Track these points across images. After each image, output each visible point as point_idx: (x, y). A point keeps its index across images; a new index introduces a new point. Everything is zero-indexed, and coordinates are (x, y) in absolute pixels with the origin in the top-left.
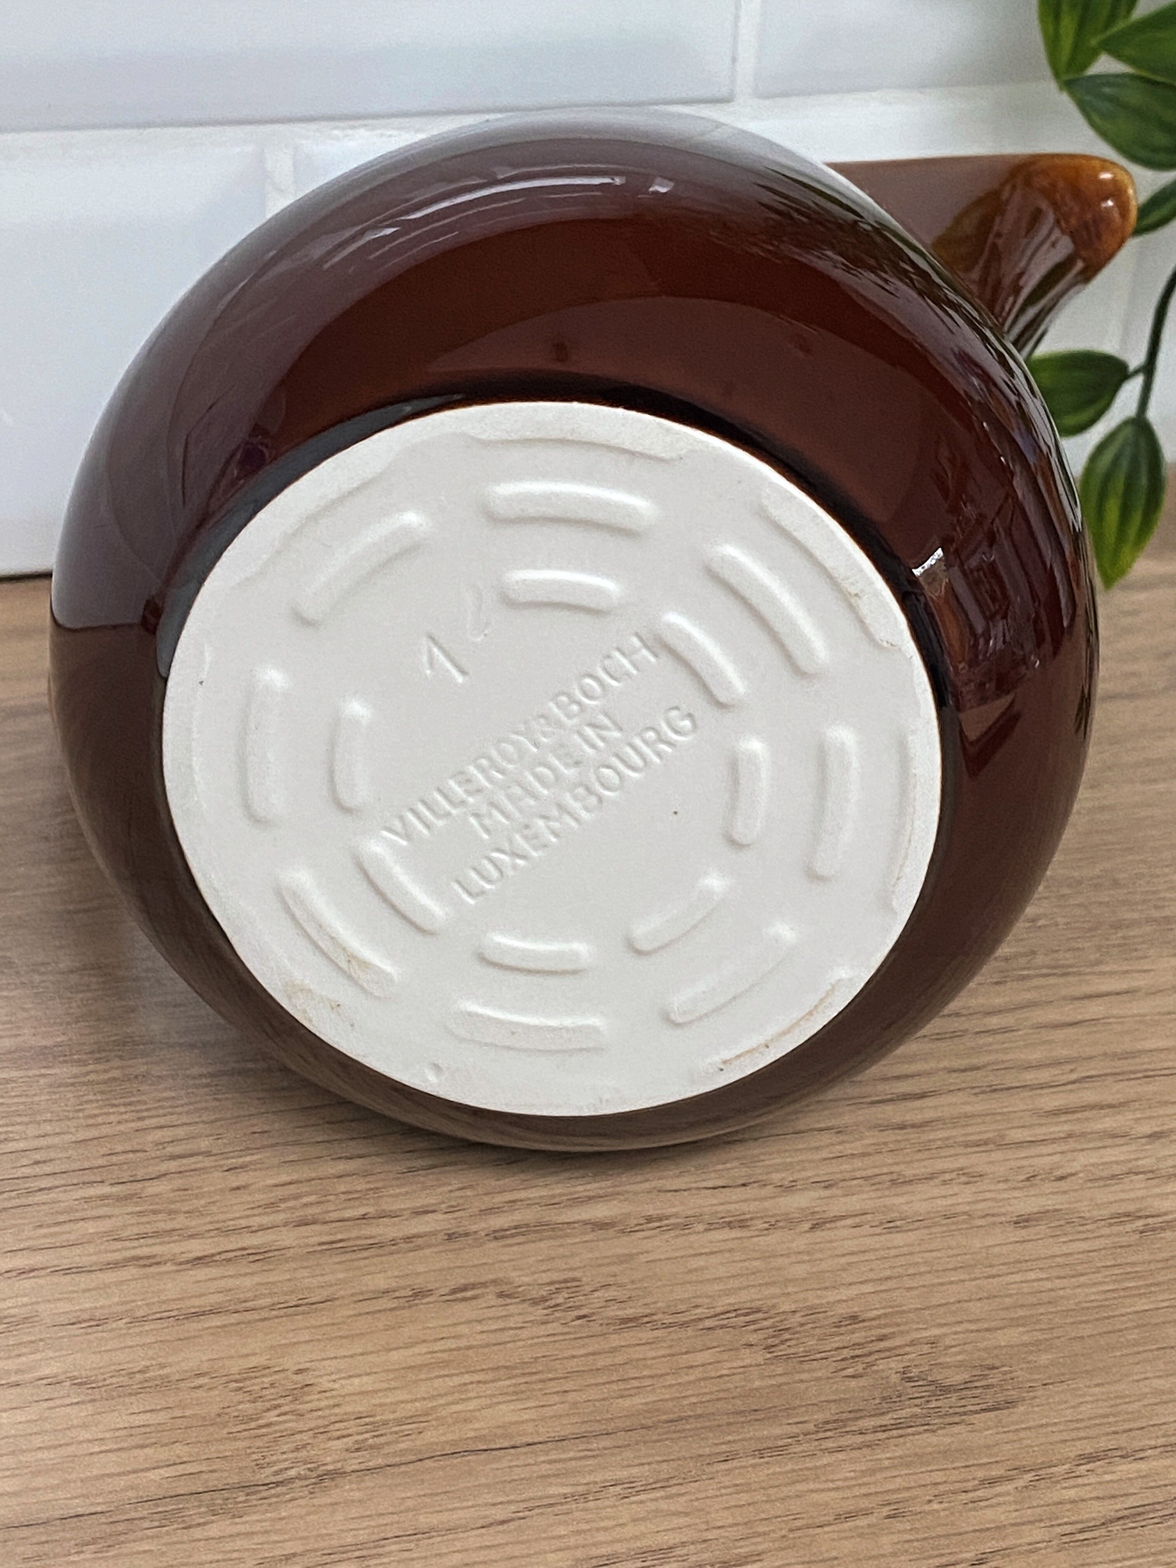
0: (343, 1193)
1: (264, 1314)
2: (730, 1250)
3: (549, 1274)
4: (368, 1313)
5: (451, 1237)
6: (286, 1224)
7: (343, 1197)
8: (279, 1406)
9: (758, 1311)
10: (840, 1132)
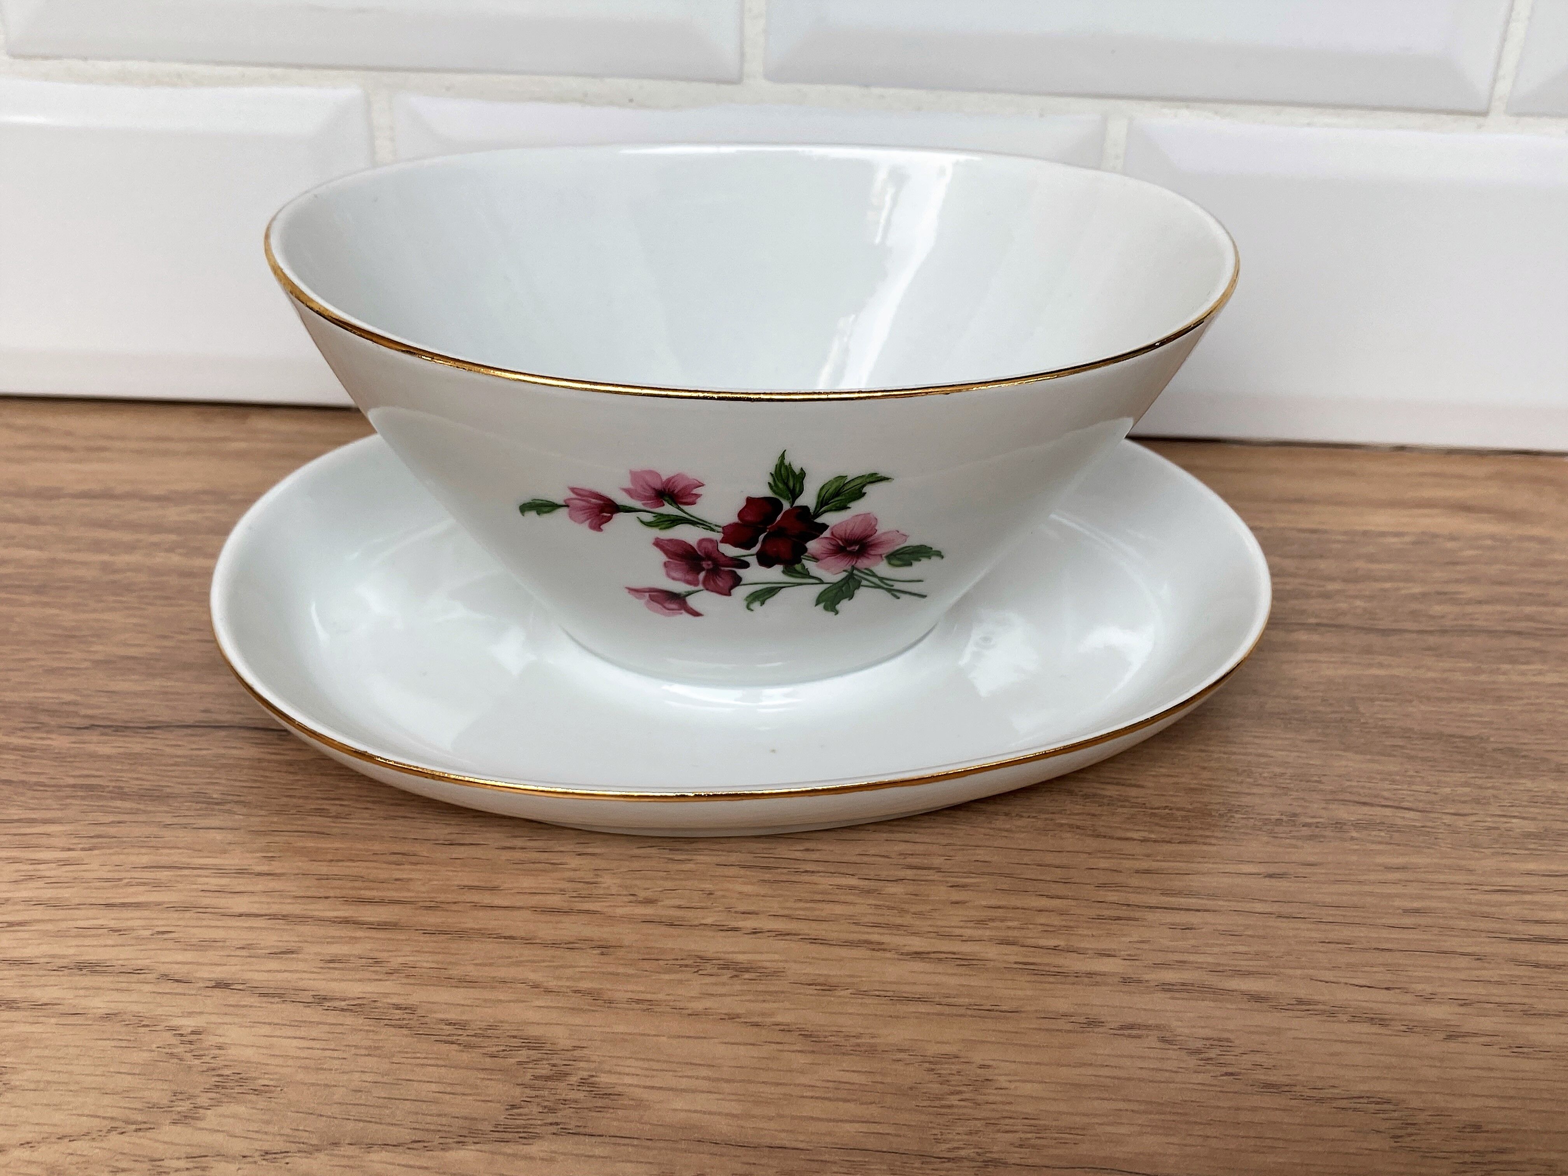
0: (1041, 925)
1: (962, 1011)
2: (1369, 1043)
3: (1207, 1030)
4: (1047, 1030)
5: (1126, 981)
6: (990, 940)
7: (1040, 928)
8: (960, 1092)
9: (1388, 1102)
10: (1478, 959)
